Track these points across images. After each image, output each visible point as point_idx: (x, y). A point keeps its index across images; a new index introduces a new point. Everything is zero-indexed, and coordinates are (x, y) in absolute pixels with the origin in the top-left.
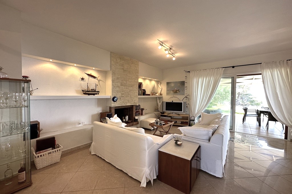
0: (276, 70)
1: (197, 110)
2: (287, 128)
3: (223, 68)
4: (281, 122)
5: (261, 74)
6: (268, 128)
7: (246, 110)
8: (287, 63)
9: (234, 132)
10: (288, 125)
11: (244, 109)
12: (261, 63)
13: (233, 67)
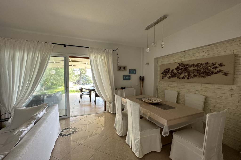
0: (98, 56)
1: (16, 102)
2: (105, 102)
3: (53, 43)
4: (102, 98)
5: (88, 58)
6: (95, 104)
7: (81, 90)
8: (104, 51)
9: (69, 118)
10: (106, 100)
11: (80, 90)
12: (88, 47)
13: (65, 46)
